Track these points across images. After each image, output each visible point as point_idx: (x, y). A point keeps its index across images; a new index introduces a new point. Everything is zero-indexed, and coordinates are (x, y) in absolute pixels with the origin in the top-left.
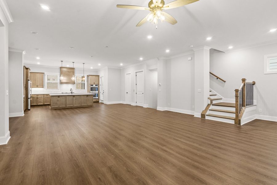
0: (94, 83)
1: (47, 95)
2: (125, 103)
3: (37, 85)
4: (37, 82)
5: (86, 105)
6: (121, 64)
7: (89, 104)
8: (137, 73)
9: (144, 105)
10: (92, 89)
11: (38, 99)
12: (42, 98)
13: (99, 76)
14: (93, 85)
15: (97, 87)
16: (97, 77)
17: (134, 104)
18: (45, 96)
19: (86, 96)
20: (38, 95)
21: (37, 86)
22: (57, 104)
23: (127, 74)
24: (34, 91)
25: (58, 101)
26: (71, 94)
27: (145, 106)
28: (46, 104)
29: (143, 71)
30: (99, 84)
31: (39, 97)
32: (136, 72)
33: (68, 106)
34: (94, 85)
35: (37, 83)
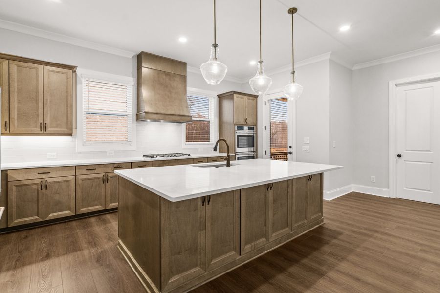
0: (246, 120)
1: (90, 168)
3: (40, 120)
4: (40, 105)
7: (313, 217)
11: (47, 192)
12: (68, 186)
13: (257, 97)
14: (242, 128)
15: (252, 134)
16: (253, 102)
18: (83, 175)
20: (45, 171)
21: (44, 130)
28: (84, 210)
30: (256, 126)
31: (50, 179)
34: (246, 128)
35: (40, 111)
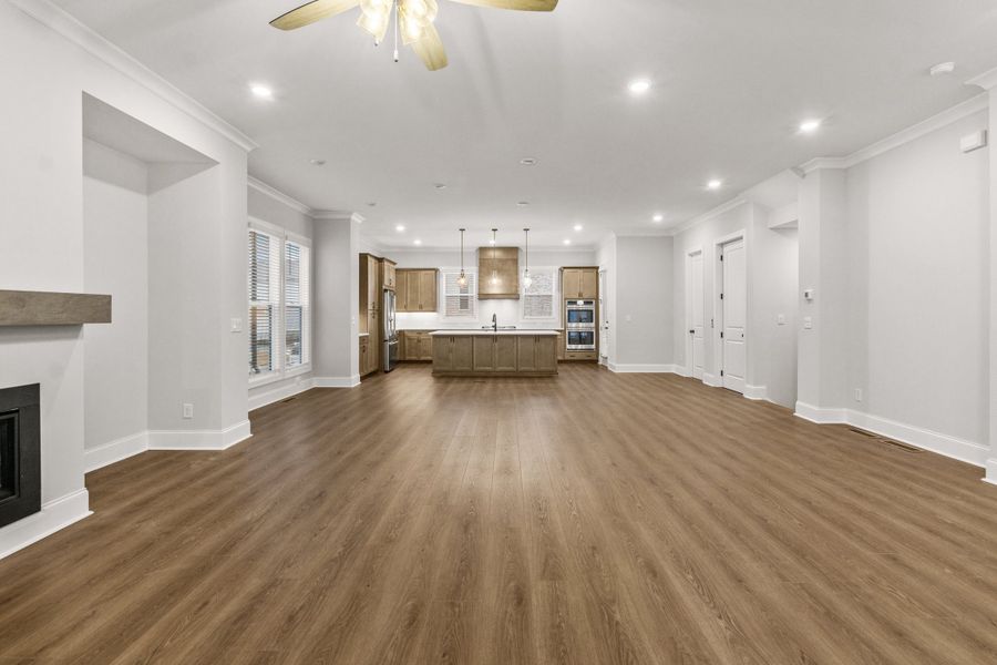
0: (580, 295)
2: (685, 372)
3: (419, 303)
4: (419, 295)
5: (533, 369)
6: (658, 218)
7: (543, 368)
8: (726, 249)
9: (748, 386)
10: (571, 316)
13: (597, 268)
14: (575, 303)
15: (589, 307)
16: (592, 274)
17: (711, 380)
19: (532, 340)
21: (421, 309)
22: (447, 359)
23: (691, 255)
24: (403, 320)
25: (451, 351)
26: (493, 333)
27: (753, 392)
29: (741, 238)
30: (597, 299)
32: (722, 245)
33: (479, 368)
34: (581, 302)
35: (419, 298)
